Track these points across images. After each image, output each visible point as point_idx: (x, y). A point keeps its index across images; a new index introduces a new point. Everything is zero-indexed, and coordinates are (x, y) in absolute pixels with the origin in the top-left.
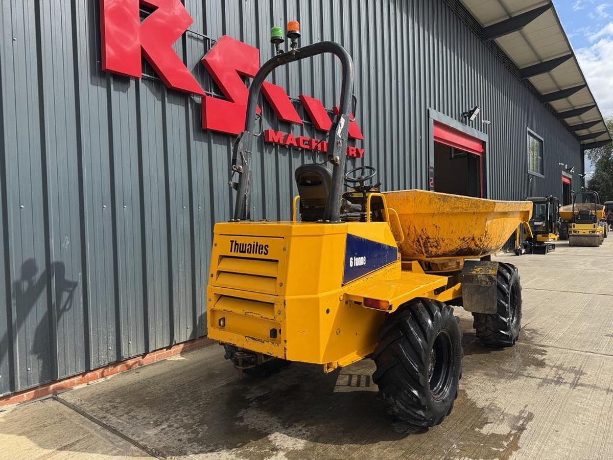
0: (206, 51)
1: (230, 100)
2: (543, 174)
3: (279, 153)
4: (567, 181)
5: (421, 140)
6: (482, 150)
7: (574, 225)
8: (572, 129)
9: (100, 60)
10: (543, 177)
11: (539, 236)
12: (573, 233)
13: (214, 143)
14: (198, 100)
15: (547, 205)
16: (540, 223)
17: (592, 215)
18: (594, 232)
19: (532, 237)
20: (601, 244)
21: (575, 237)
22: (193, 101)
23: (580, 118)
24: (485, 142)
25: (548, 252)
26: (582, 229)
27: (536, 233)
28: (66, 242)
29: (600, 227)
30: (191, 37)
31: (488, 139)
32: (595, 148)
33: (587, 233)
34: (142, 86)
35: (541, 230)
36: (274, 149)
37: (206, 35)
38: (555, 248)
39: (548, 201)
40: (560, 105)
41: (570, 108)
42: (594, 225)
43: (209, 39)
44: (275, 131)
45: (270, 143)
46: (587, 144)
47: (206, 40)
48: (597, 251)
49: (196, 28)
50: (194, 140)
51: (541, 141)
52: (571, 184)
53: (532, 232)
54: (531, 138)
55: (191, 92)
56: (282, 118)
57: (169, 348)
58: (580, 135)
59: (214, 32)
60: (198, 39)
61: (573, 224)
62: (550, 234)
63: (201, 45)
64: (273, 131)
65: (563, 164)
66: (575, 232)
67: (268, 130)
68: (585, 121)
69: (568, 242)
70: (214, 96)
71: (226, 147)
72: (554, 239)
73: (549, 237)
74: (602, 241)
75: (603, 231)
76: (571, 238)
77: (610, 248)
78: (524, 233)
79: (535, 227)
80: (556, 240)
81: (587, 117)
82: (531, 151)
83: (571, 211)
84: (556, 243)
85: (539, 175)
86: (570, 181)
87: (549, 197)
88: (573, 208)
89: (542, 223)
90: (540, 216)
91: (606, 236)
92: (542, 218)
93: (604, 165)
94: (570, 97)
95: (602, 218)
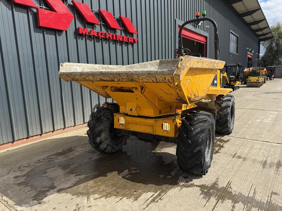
1: (54, 11)
2: (238, 53)
3: (87, 39)
4: (250, 57)
5: (171, 35)
6: (205, 41)
8: (254, 31)
10: (238, 54)
11: (232, 82)
12: (249, 81)
13: (46, 34)
14: (35, 10)
15: (236, 68)
17: (258, 72)
18: (258, 80)
19: (229, 83)
20: (262, 86)
21: (249, 83)
22: (31, 11)
23: (258, 26)
24: (207, 37)
25: (235, 90)
26: (253, 79)
27: (230, 81)
29: (262, 78)
31: (209, 35)
32: (266, 40)
33: (255, 81)
35: (233, 80)
36: (84, 38)
38: (239, 88)
39: (237, 66)
40: (248, 19)
41: (253, 21)
42: (259, 77)
45: (81, 35)
46: (262, 39)
48: (259, 89)
50: (34, 32)
51: (237, 37)
52: (252, 58)
53: (229, 80)
54: (232, 35)
56: (88, 21)
58: (258, 34)
61: (249, 77)
62: (237, 82)
64: (83, 27)
65: (248, 49)
66: (250, 80)
68: (260, 27)
69: (246, 85)
70: (45, 9)
71: (54, 36)
72: (239, 84)
73: (237, 83)
74: (262, 85)
75: (263, 80)
76: (248, 83)
77: (265, 88)
78: (225, 81)
79: (230, 78)
80: (240, 84)
81: (261, 25)
82: (232, 42)
83: (249, 71)
84: (240, 86)
85: (236, 53)
86: (252, 57)
87: (237, 64)
88: (249, 69)
89: (234, 76)
90: (233, 73)
91: (265, 83)
92: (234, 74)
93: (270, 49)
94: (253, 15)
95: (264, 74)
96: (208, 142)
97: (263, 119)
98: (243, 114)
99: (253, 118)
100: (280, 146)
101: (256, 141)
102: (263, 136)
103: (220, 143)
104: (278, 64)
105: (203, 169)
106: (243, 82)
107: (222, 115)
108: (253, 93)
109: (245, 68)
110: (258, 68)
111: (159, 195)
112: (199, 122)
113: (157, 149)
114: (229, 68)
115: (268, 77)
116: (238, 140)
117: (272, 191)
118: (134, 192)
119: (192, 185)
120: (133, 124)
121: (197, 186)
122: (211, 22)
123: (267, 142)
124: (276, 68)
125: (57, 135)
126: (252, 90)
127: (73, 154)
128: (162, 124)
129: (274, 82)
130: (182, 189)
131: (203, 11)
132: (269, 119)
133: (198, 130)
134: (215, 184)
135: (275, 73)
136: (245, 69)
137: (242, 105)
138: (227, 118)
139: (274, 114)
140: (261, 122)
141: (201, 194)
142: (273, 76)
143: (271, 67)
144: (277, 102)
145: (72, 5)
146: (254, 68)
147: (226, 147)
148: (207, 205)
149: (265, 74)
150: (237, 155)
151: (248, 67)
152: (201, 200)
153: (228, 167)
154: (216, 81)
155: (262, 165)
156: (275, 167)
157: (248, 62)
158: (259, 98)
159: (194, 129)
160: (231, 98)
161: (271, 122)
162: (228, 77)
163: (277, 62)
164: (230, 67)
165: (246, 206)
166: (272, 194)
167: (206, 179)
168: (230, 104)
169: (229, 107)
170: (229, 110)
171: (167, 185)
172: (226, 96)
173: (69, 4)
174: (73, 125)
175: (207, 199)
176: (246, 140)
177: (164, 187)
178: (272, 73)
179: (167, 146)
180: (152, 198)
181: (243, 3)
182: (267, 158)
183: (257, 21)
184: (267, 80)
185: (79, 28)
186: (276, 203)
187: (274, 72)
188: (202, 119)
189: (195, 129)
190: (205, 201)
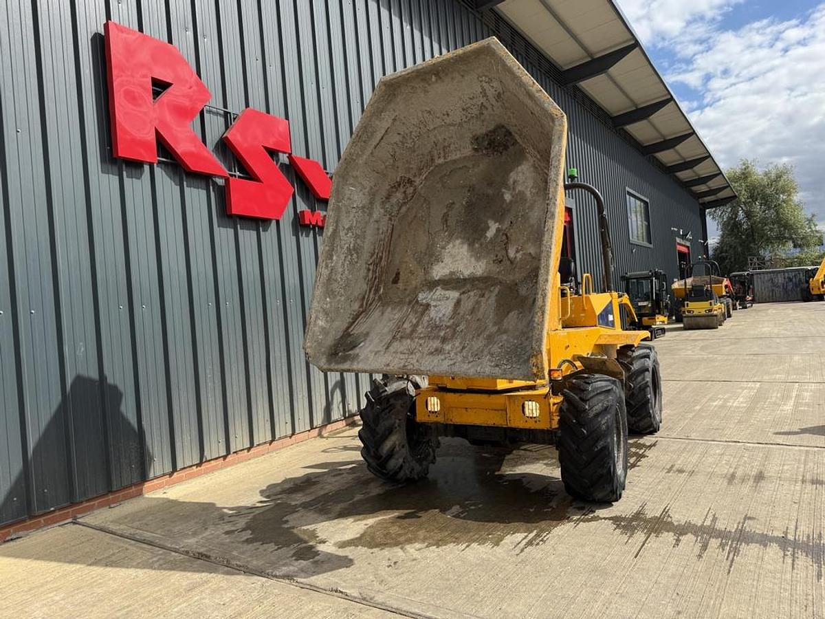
0: (227, 127)
1: (258, 180)
2: (651, 243)
3: (317, 235)
4: (684, 250)
6: (568, 219)
7: (687, 304)
8: (687, 185)
9: (111, 146)
10: (651, 246)
11: (645, 319)
12: (687, 313)
13: (241, 229)
14: (221, 182)
15: (652, 281)
16: (645, 304)
17: (707, 290)
18: (710, 311)
19: (637, 321)
20: (721, 325)
21: (689, 318)
22: (215, 184)
23: (695, 172)
24: (572, 209)
25: (655, 338)
26: (697, 308)
27: (640, 316)
28: (80, 350)
30: (210, 112)
31: (575, 205)
32: (719, 206)
33: (703, 312)
34: (158, 171)
35: (647, 312)
36: (312, 232)
37: (227, 109)
38: (664, 333)
39: (652, 276)
40: (667, 157)
41: (680, 160)
42: (711, 303)
43: (230, 113)
44: (312, 211)
45: (307, 226)
46: (708, 202)
47: (226, 115)
48: (714, 333)
49: (216, 102)
50: (219, 226)
51: (646, 203)
52: (689, 253)
53: (636, 314)
54: (632, 199)
55: (213, 175)
56: (319, 196)
57: (199, 465)
58: (698, 192)
59: (236, 106)
60: (217, 114)
61: (686, 302)
62: (657, 316)
63: (222, 120)
64: (310, 211)
65: (676, 229)
66: (689, 312)
67: (303, 211)
68: (701, 175)
69: (682, 325)
70: (239, 177)
71: (255, 232)
72: (663, 322)
73: (657, 320)
74: (723, 321)
75: (723, 310)
76: (685, 320)
77: (730, 329)
78: (628, 316)
79: (639, 308)
80: (666, 323)
81: (702, 170)
82: (633, 215)
83: (684, 287)
84: (666, 327)
85: (646, 244)
86: (688, 249)
87: (653, 271)
88: (685, 283)
89: (647, 303)
90: (645, 295)
91: (729, 316)
92: (647, 297)
93: (731, 227)
94: (678, 147)
95: (724, 294)
96: (615, 439)
97: (726, 400)
98: (679, 393)
99: (705, 400)
100: (763, 448)
101: (713, 442)
102: (727, 432)
103: (638, 450)
104: (758, 264)
105: (613, 486)
106: (674, 318)
107: (633, 389)
108: (701, 344)
109: (675, 280)
110: (707, 278)
111: (538, 535)
112: (598, 394)
113: (503, 468)
114: (634, 282)
115: (737, 301)
116: (673, 442)
117: (747, 515)
118: (488, 535)
119: (597, 518)
120: (461, 408)
121: (605, 519)
122: (588, 191)
123: (735, 442)
124: (755, 277)
125: (257, 457)
126: (698, 336)
127: (322, 489)
128: (524, 404)
129: (753, 314)
130: (578, 524)
131: (569, 169)
132: (741, 400)
133: (598, 408)
134: (638, 513)
135: (753, 290)
136: (673, 282)
137: (676, 372)
138: (645, 396)
139: (751, 388)
140: (722, 407)
141: (615, 529)
142: (750, 298)
143: (741, 275)
144: (759, 361)
145: (288, 163)
146: (698, 279)
147: (650, 456)
148: (630, 541)
149: (727, 293)
150: (674, 469)
151: (682, 278)
152: (619, 536)
153: (660, 487)
154: (612, 316)
155: (727, 481)
156: (751, 482)
157: (680, 265)
158: (716, 356)
159: (589, 406)
160: (648, 351)
161: (745, 405)
162: (632, 306)
163: (755, 260)
164: (635, 280)
165: (699, 538)
166: (745, 519)
167: (621, 508)
168: (649, 363)
169: (647, 370)
170: (648, 377)
171: (548, 521)
172: (638, 347)
173: (281, 163)
174: (290, 432)
175: (628, 534)
176: (691, 441)
177: (543, 524)
178: (747, 289)
179: (525, 462)
180: (526, 540)
181: (650, 122)
182: (735, 468)
183: (690, 159)
184: (733, 309)
185: (302, 212)
186: (753, 531)
187: (751, 286)
188: (602, 387)
189: (591, 408)
190: (625, 538)
